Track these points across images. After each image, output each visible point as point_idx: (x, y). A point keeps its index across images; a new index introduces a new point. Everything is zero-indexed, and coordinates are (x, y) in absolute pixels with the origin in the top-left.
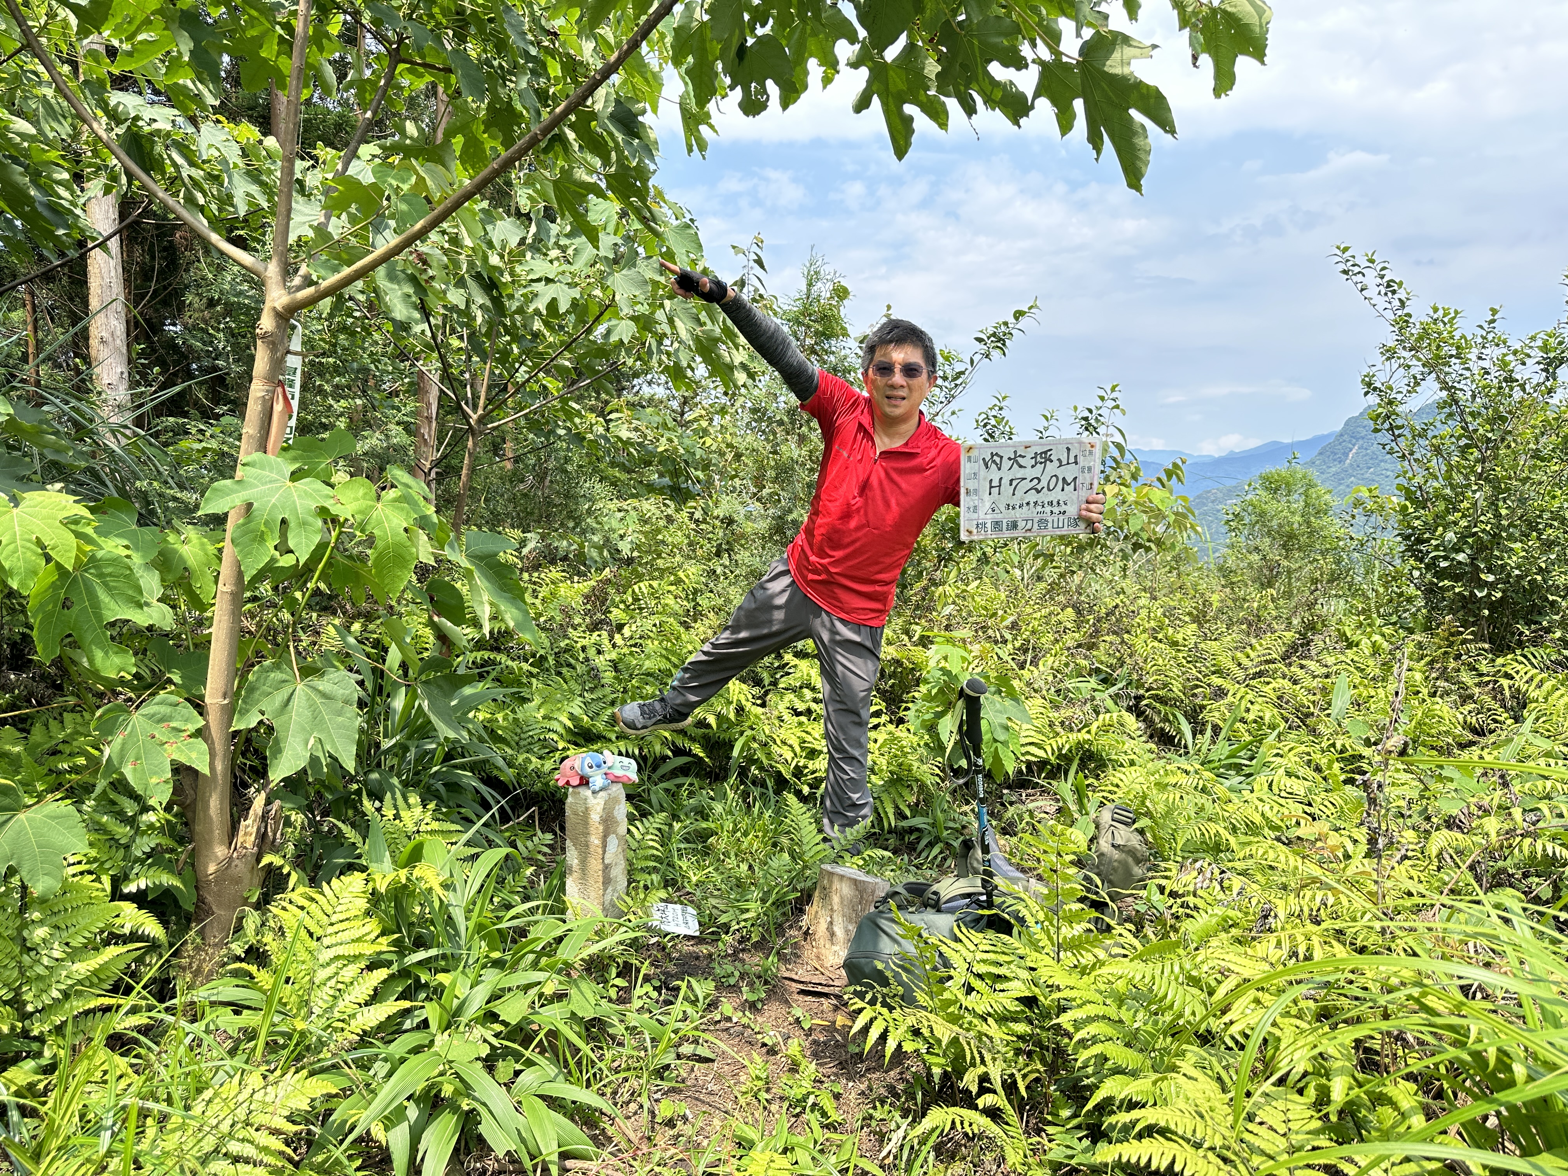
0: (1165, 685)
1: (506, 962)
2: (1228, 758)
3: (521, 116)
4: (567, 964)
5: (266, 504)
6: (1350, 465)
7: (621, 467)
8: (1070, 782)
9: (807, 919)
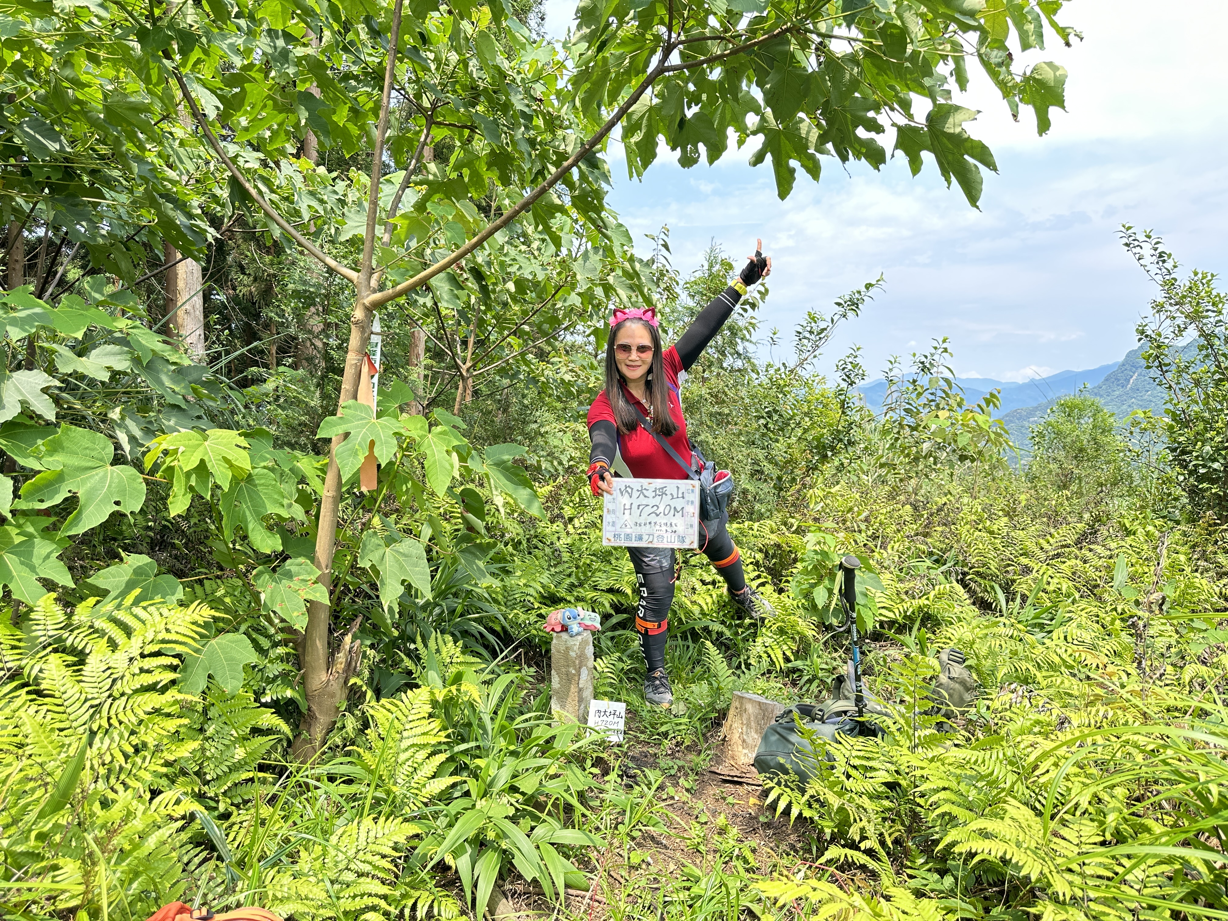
0: (984, 565)
1: (519, 753)
2: (1033, 619)
3: (514, 159)
4: (563, 754)
5: (359, 432)
6: (1131, 389)
7: (559, 399)
8: (913, 636)
9: (724, 730)
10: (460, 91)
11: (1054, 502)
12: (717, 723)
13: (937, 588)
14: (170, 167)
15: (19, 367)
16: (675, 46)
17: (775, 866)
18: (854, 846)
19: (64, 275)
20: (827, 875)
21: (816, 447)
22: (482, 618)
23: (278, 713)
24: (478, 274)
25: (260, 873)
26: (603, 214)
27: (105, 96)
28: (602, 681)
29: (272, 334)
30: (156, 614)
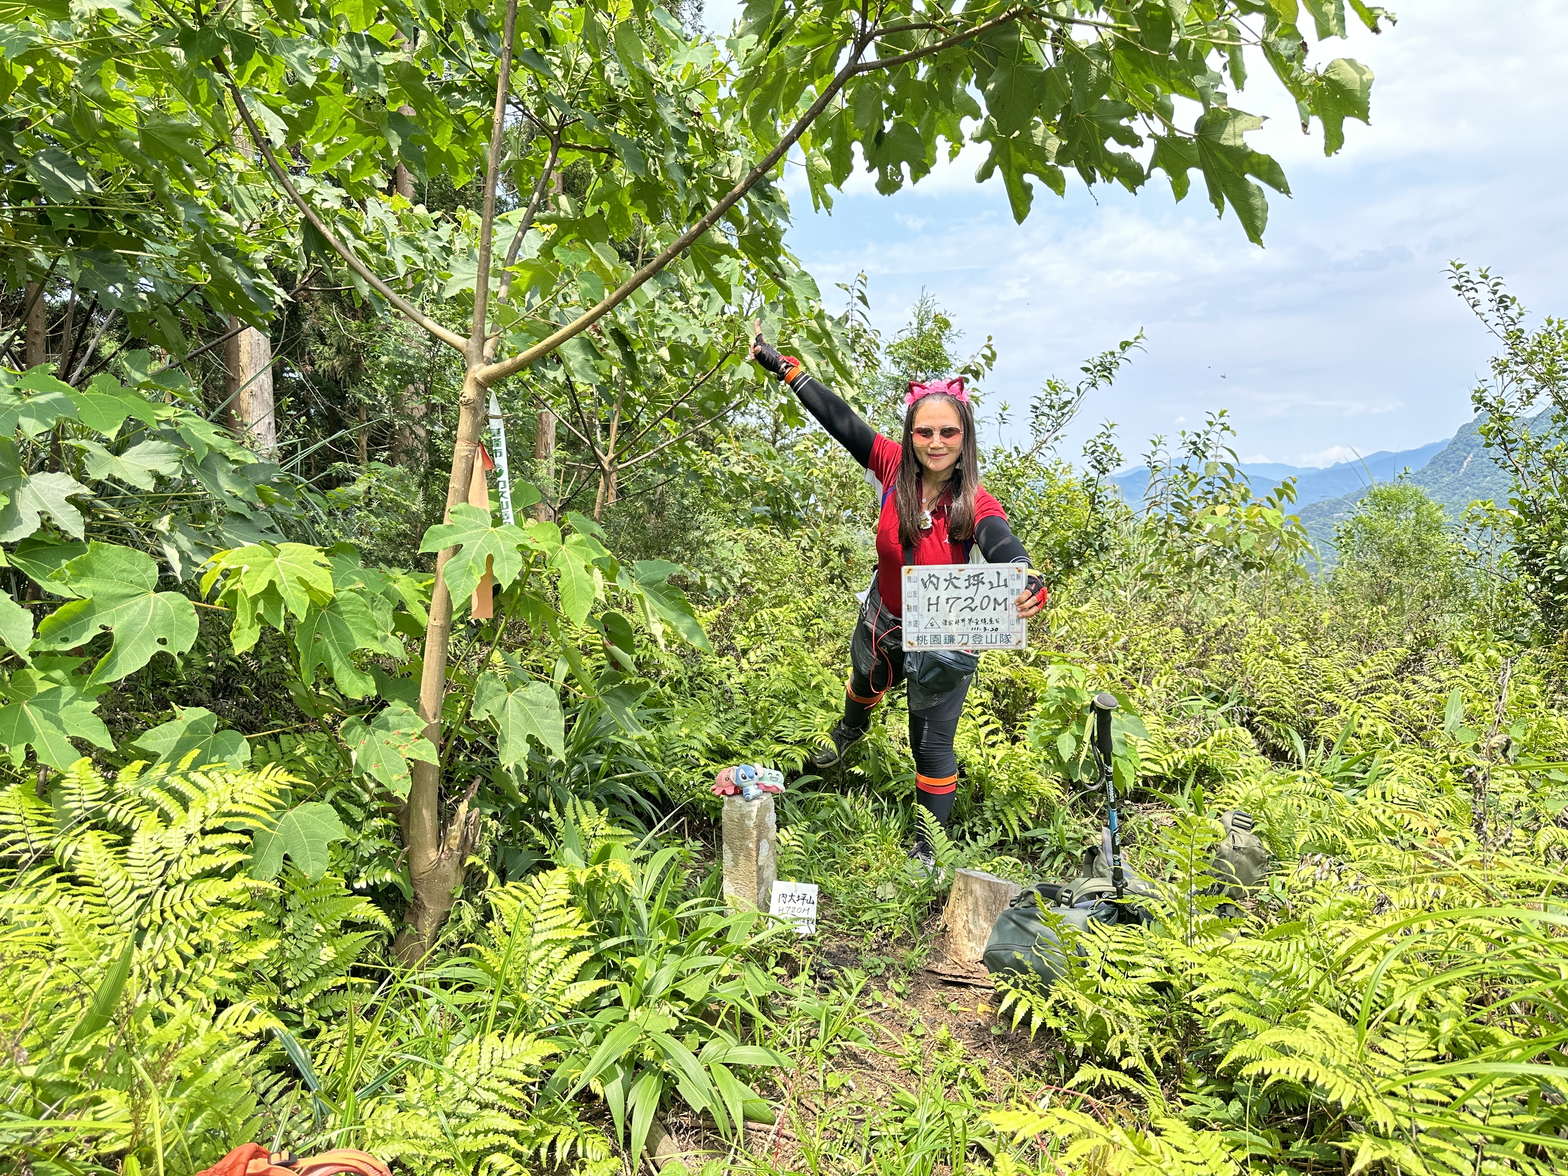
0: (1277, 703)
1: (683, 949)
2: (1341, 771)
3: (665, 189)
4: (739, 950)
5: (475, 544)
6: (1465, 474)
7: (727, 497)
8: (1186, 795)
9: (944, 918)
10: (594, 104)
11: (1366, 621)
12: (936, 909)
13: (1216, 733)
14: (227, 209)
15: (41, 468)
16: (870, 37)
17: (1012, 1090)
18: (1112, 1064)
19: (96, 350)
20: (1079, 1101)
21: (1060, 554)
22: (633, 778)
23: (376, 902)
24: (620, 338)
25: (356, 1105)
26: (781, 259)
27: (141, 117)
28: (787, 857)
29: (363, 422)
30: (219, 780)
